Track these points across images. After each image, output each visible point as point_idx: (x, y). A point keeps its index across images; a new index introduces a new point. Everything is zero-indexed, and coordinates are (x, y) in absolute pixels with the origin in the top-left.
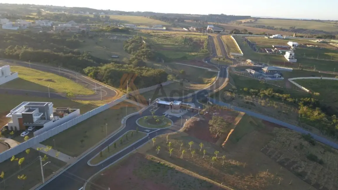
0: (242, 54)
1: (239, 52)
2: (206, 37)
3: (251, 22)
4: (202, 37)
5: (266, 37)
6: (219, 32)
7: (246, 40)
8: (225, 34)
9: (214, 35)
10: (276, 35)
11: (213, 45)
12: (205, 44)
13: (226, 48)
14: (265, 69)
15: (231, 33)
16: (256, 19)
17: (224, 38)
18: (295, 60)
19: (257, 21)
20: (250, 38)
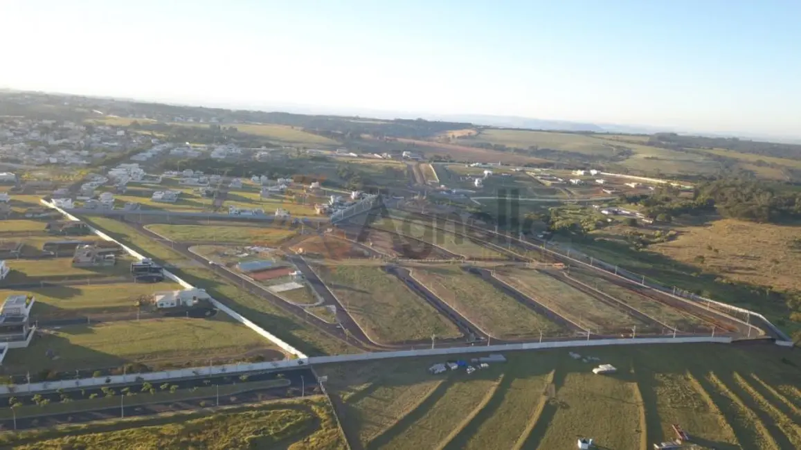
0: (438, 180)
1: (436, 180)
2: (406, 166)
3: (470, 137)
4: (401, 166)
5: (467, 166)
6: (417, 160)
7: (445, 169)
8: (424, 162)
9: (413, 163)
10: (477, 164)
11: (413, 174)
12: (406, 172)
13: (424, 176)
14: (454, 191)
15: (430, 162)
16: (480, 129)
17: (423, 166)
18: (482, 186)
19: (480, 133)
20: (449, 166)
